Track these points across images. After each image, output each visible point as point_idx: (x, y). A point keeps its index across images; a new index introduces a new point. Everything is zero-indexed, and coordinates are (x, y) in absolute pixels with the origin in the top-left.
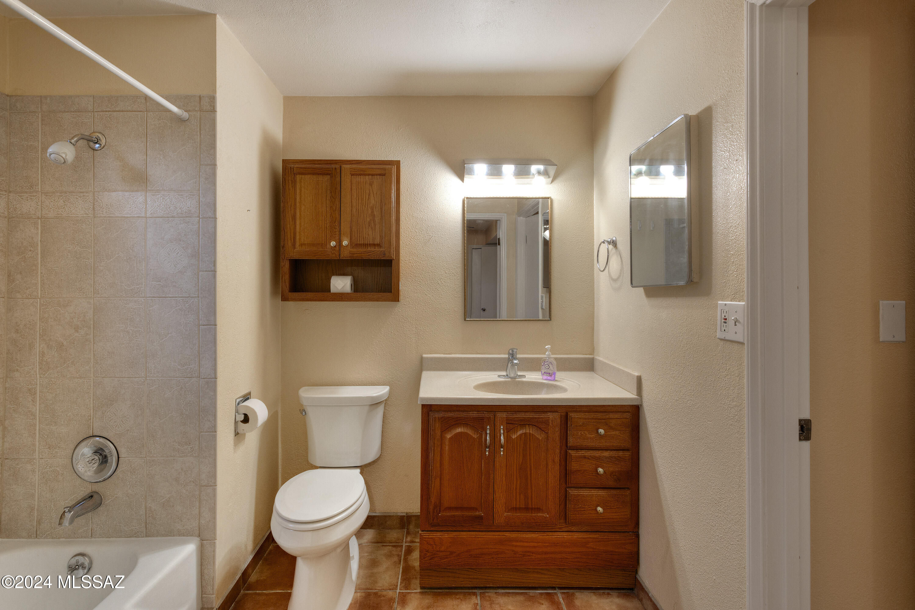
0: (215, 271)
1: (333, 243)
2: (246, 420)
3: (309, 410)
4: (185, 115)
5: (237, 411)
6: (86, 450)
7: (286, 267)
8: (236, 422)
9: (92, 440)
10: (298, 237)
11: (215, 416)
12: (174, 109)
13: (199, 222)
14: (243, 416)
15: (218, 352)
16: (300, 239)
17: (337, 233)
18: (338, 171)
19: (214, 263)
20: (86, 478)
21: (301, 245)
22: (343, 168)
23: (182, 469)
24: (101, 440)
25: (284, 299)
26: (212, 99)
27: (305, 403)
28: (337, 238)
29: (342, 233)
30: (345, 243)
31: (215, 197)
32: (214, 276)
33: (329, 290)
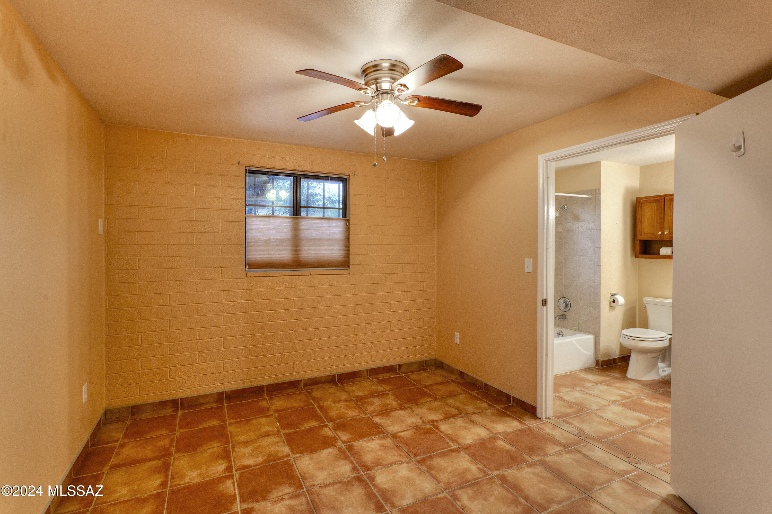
0: (600, 247)
1: (660, 233)
2: (614, 302)
3: (647, 305)
4: (590, 196)
5: (611, 298)
6: (562, 301)
7: (638, 244)
8: (610, 302)
9: (564, 298)
10: (643, 231)
11: (600, 296)
12: (586, 196)
13: (595, 231)
14: (613, 300)
15: (601, 275)
16: (644, 232)
17: (662, 228)
18: (663, 200)
19: (600, 245)
20: (562, 310)
21: (645, 234)
22: (665, 199)
23: (589, 312)
24: (566, 299)
25: (637, 257)
26: (600, 190)
27: (644, 302)
28: (662, 230)
29: (665, 228)
30: (666, 233)
31: (600, 223)
32: (600, 249)
33: (659, 254)
